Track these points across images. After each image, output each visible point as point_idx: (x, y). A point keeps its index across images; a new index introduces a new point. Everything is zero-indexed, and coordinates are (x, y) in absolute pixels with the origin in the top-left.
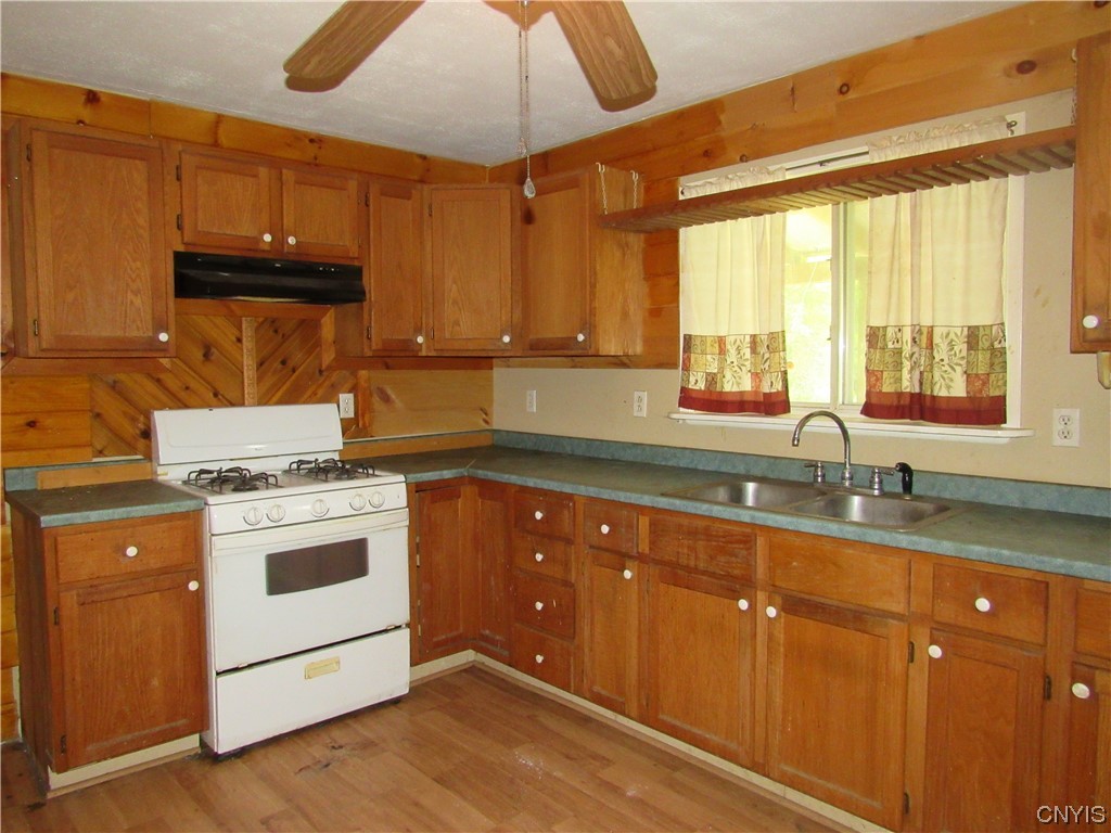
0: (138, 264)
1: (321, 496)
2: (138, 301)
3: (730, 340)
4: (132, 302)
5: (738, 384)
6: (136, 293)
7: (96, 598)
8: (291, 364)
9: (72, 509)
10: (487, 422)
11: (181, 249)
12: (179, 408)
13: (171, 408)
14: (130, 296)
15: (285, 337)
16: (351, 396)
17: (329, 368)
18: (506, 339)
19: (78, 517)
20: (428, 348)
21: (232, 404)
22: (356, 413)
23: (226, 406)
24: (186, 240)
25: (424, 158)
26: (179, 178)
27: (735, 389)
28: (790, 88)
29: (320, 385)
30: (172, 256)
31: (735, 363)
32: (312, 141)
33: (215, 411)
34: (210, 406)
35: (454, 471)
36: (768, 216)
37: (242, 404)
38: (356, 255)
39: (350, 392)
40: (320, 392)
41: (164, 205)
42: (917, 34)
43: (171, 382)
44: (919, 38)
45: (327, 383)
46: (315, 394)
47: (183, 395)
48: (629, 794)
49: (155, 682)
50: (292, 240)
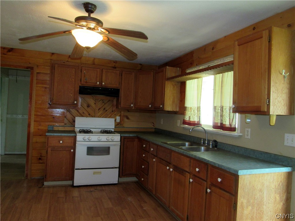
0: (72, 88)
1: (100, 136)
2: (72, 95)
3: (192, 108)
4: (70, 95)
5: (193, 119)
6: (71, 94)
7: (54, 150)
8: (106, 109)
9: (52, 133)
10: (154, 126)
11: (81, 85)
12: (81, 117)
13: (79, 117)
14: (70, 94)
15: (105, 104)
16: (119, 117)
17: (114, 111)
18: (150, 106)
19: (52, 134)
20: (135, 107)
21: (92, 117)
22: (120, 121)
23: (91, 117)
24: (82, 83)
25: (141, 64)
26: (81, 72)
27: (193, 120)
28: (204, 48)
29: (112, 114)
30: (79, 87)
31: (193, 114)
32: (114, 62)
33: (88, 118)
34: (87, 117)
35: (133, 135)
36: (199, 79)
37: (95, 117)
38: (118, 87)
39: (119, 116)
40: (112, 116)
41: (78, 77)
42: (225, 36)
43: (81, 111)
44: (225, 37)
45: (114, 114)
46: (111, 116)
47: (83, 114)
48: (144, 209)
49: (63, 168)
50: (103, 83)
